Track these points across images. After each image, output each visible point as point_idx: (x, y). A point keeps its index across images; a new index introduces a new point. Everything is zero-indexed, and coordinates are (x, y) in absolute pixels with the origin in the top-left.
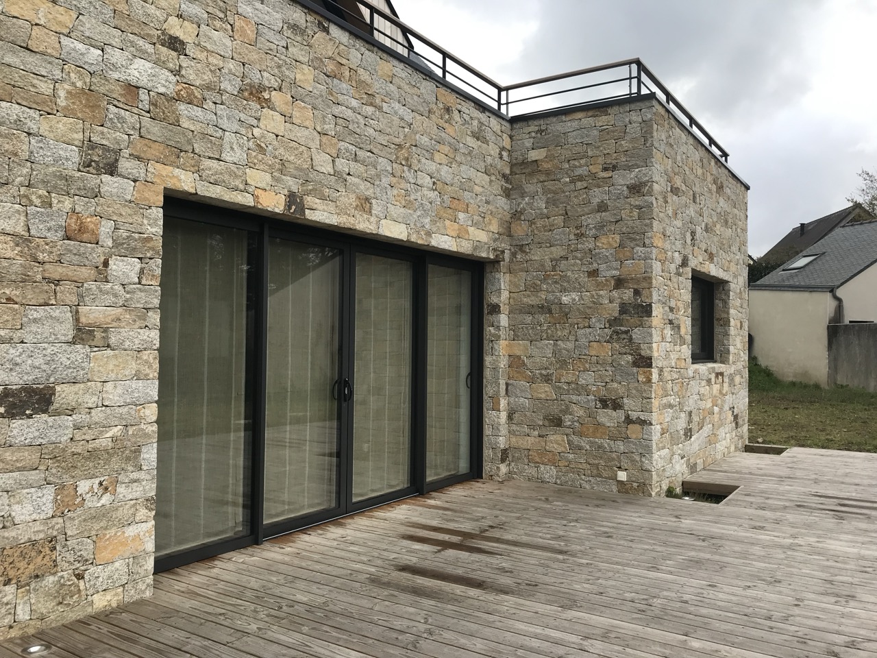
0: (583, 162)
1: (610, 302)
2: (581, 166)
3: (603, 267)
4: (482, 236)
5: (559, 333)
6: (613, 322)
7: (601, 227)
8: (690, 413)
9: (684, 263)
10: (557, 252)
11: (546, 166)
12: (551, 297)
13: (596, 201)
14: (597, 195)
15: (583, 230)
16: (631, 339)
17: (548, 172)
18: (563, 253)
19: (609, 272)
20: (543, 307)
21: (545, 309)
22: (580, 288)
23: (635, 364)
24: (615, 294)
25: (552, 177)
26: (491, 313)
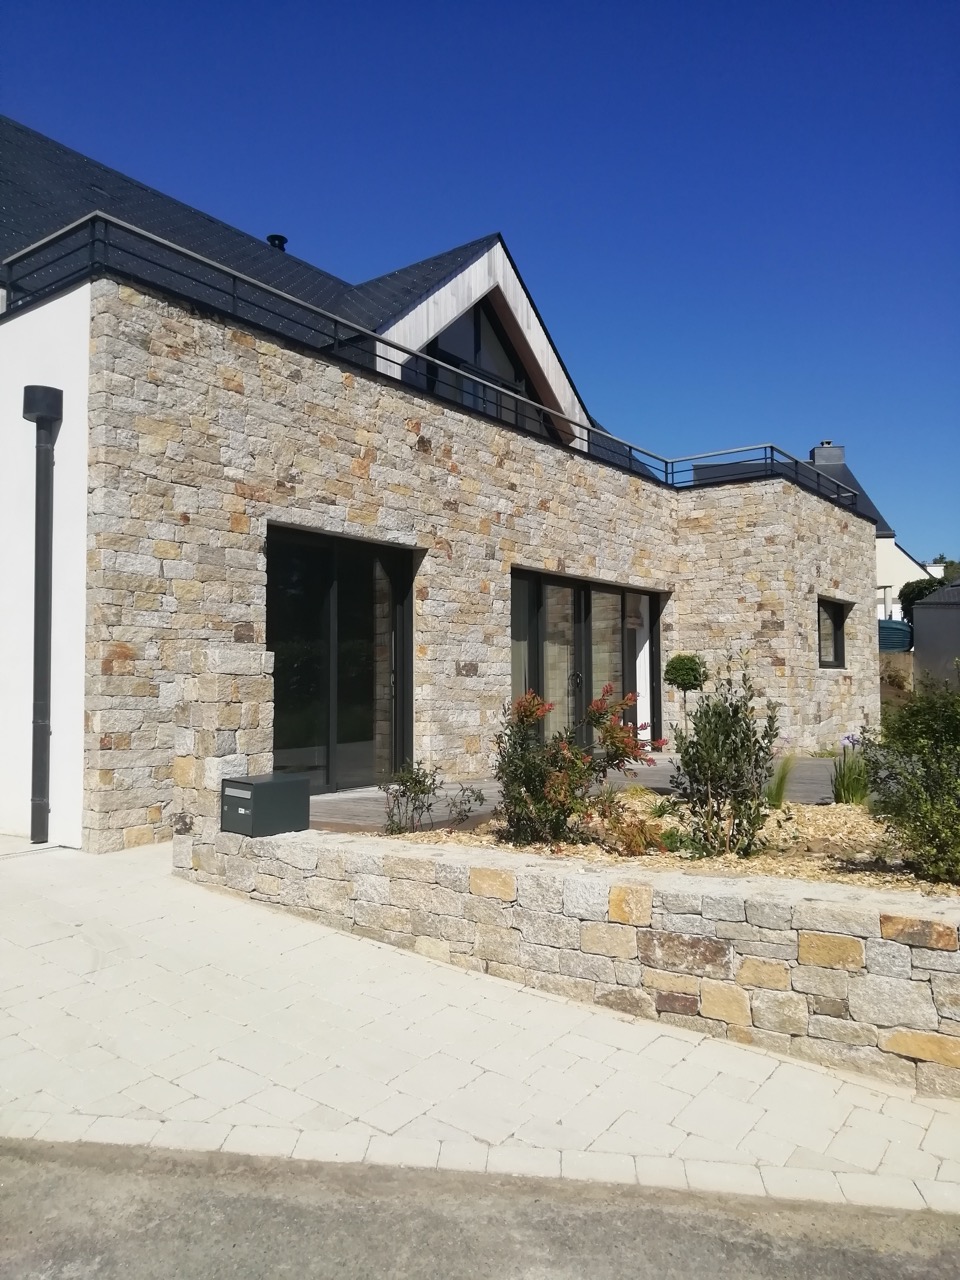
0: (732, 520)
1: (755, 619)
2: (731, 523)
3: (748, 596)
4: (660, 575)
5: (718, 644)
6: (757, 635)
7: (746, 566)
8: (819, 704)
9: (811, 591)
10: (715, 584)
11: (704, 522)
12: (710, 617)
13: (743, 548)
14: (743, 544)
15: (734, 568)
16: (770, 646)
17: (706, 527)
18: (719, 586)
19: (753, 599)
20: (705, 625)
21: (707, 626)
22: (732, 611)
23: (773, 664)
24: (758, 614)
25: (710, 530)
26: (665, 630)
